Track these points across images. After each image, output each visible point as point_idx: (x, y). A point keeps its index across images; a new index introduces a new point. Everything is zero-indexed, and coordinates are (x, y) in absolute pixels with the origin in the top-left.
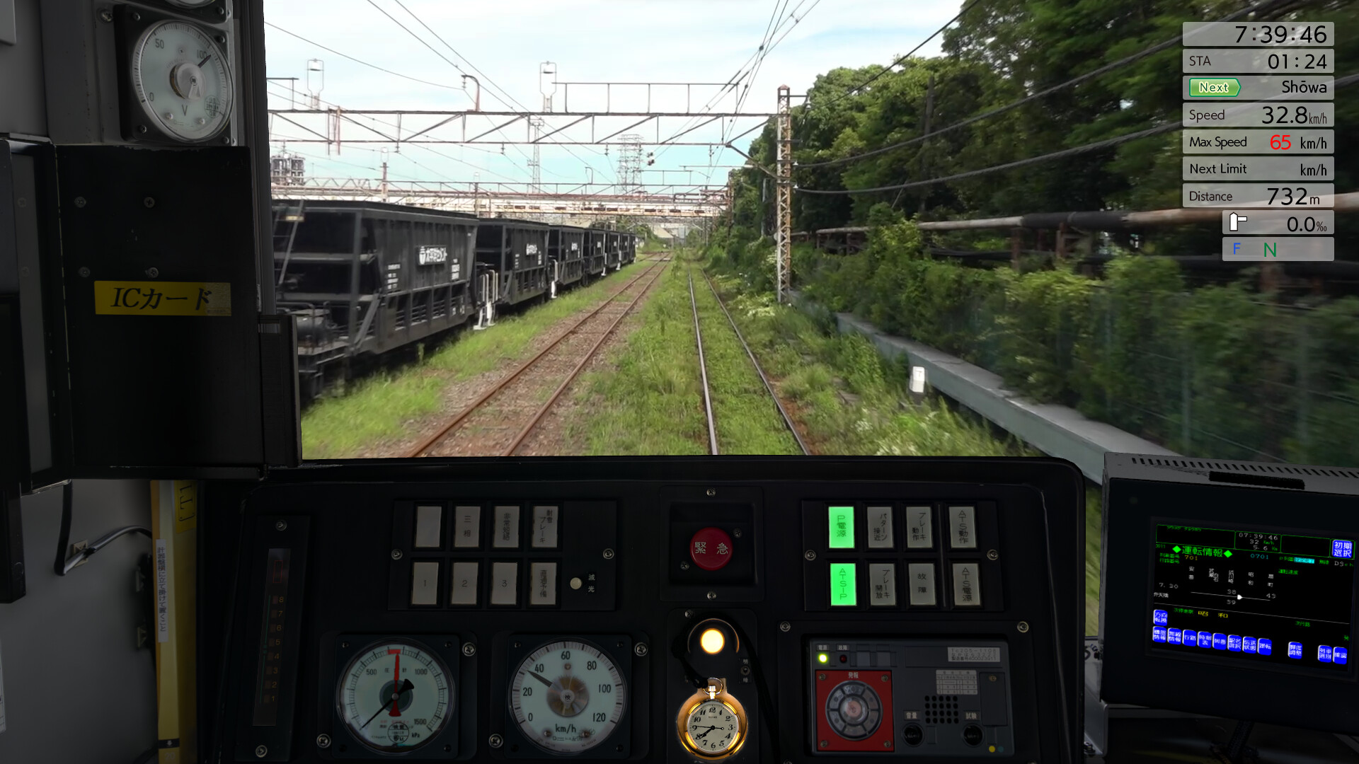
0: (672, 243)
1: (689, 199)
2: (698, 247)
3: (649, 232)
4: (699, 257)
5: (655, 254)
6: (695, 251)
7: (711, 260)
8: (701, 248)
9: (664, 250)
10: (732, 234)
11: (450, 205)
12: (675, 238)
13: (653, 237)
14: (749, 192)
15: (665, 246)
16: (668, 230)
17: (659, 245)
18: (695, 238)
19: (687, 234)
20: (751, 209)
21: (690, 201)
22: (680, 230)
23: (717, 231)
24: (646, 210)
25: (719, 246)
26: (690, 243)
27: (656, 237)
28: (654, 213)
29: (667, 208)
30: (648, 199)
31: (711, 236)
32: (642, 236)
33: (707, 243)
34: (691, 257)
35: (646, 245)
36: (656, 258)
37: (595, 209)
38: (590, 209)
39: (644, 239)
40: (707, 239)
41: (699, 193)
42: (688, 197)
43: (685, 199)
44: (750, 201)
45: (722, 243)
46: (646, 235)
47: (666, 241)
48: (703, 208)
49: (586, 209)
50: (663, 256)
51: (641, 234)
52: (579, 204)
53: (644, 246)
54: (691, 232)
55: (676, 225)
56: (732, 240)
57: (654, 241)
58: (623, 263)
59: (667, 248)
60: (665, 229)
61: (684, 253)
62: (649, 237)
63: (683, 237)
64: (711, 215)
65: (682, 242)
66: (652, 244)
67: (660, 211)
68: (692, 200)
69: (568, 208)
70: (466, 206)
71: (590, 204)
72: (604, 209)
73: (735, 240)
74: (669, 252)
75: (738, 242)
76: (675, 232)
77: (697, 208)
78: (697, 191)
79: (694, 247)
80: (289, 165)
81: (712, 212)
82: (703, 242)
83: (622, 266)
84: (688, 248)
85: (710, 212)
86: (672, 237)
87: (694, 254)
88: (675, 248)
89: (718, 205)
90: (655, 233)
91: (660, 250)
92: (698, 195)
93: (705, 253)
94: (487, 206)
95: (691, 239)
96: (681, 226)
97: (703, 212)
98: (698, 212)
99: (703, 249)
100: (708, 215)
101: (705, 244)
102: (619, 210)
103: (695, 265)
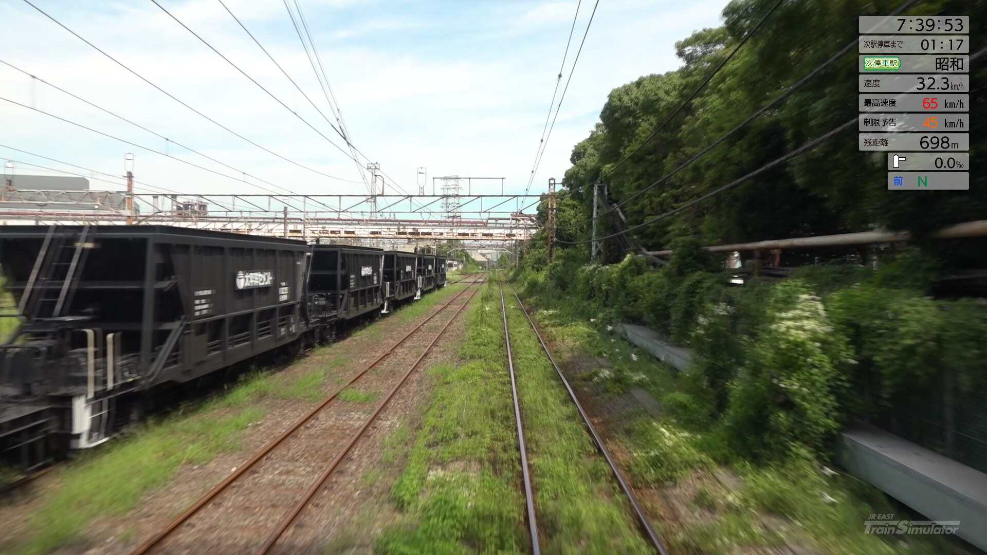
0: (487, 266)
1: (500, 224)
2: (508, 268)
3: (467, 256)
4: (510, 279)
5: (471, 275)
6: (506, 271)
7: (526, 284)
8: (511, 270)
9: (479, 271)
10: (554, 256)
11: (263, 231)
12: (489, 261)
13: (470, 261)
14: (562, 213)
15: (480, 267)
16: (483, 255)
17: (475, 267)
18: (505, 261)
19: (499, 258)
20: (564, 230)
21: (502, 225)
22: (493, 255)
23: (528, 253)
24: (460, 234)
25: (533, 269)
26: (502, 265)
27: (473, 260)
28: (466, 237)
29: (480, 231)
30: (461, 224)
31: (521, 258)
32: (462, 259)
33: (517, 265)
34: (503, 278)
35: (465, 267)
36: (472, 279)
37: (410, 233)
38: (404, 233)
39: (462, 261)
40: (517, 261)
41: (511, 217)
42: (499, 221)
43: (496, 224)
44: (564, 222)
45: (536, 266)
46: (464, 259)
47: (482, 264)
48: (514, 232)
49: (400, 233)
50: (479, 276)
51: (461, 257)
52: (394, 229)
53: (463, 268)
54: (502, 256)
55: (490, 251)
56: (555, 262)
57: (472, 264)
58: (425, 290)
59: (482, 269)
60: (481, 254)
61: (497, 274)
62: (467, 261)
63: (496, 260)
64: (522, 238)
65: (495, 264)
66: (469, 266)
67: (473, 235)
68: (503, 224)
69: (383, 233)
70: (277, 231)
71: (404, 228)
72: (418, 234)
73: (560, 262)
74: (484, 273)
75: (564, 264)
76: (489, 256)
77: (508, 232)
78: (508, 216)
79: (505, 268)
80: (196, 208)
81: (523, 235)
82: (513, 264)
83: (423, 293)
84: (500, 269)
85: (521, 235)
86: (487, 260)
87: (505, 275)
88: (489, 269)
89: (528, 228)
90: (473, 257)
91: (476, 271)
92: (509, 219)
93: (516, 275)
94: (302, 231)
95: (502, 262)
96: (493, 251)
97: (514, 235)
98: (509, 235)
99: (514, 270)
100: (519, 238)
101: (515, 266)
102: (433, 234)
103: (508, 289)
